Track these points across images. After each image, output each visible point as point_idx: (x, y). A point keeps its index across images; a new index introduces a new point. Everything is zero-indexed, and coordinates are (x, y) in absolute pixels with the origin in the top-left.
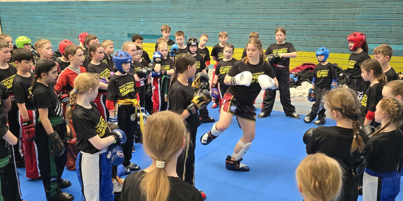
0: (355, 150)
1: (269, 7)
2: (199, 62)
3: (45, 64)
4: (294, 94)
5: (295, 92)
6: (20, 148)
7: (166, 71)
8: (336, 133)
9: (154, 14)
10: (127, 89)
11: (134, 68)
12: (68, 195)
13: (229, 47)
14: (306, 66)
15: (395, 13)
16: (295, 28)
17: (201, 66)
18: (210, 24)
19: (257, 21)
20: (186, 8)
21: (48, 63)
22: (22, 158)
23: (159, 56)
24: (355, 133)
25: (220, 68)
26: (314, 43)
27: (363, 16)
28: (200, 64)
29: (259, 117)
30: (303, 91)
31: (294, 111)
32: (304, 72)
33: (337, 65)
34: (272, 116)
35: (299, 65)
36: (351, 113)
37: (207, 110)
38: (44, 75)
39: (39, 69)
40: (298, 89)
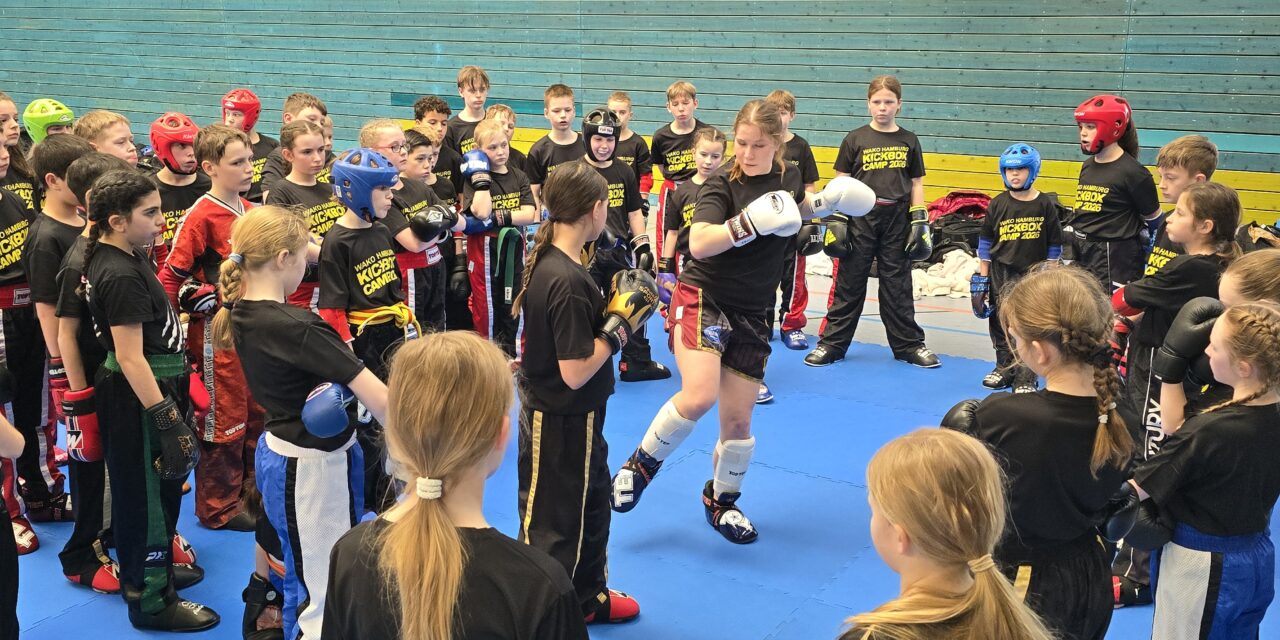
0: (1103, 461)
1: (843, 11)
2: (621, 185)
3: (119, 185)
4: (921, 290)
5: (924, 283)
6: (42, 459)
7: (510, 215)
8: (1044, 412)
9: (478, 30)
10: (379, 271)
11: (401, 208)
12: (198, 610)
13: (712, 140)
14: (960, 200)
15: (1241, 32)
16: (925, 80)
17: (625, 200)
18: (656, 65)
19: (807, 55)
20: (578, 12)
21: (129, 182)
22: (50, 491)
23: (484, 165)
24: (1105, 409)
25: (685, 208)
26: (987, 128)
27: (1142, 43)
28: (622, 194)
29: (810, 361)
30: (949, 280)
31: (920, 344)
32: (953, 219)
33: (1057, 199)
34: (852, 358)
35: (937, 198)
36: (1088, 345)
37: (647, 341)
38: (117, 222)
39: (99, 202)
40: (933, 273)
